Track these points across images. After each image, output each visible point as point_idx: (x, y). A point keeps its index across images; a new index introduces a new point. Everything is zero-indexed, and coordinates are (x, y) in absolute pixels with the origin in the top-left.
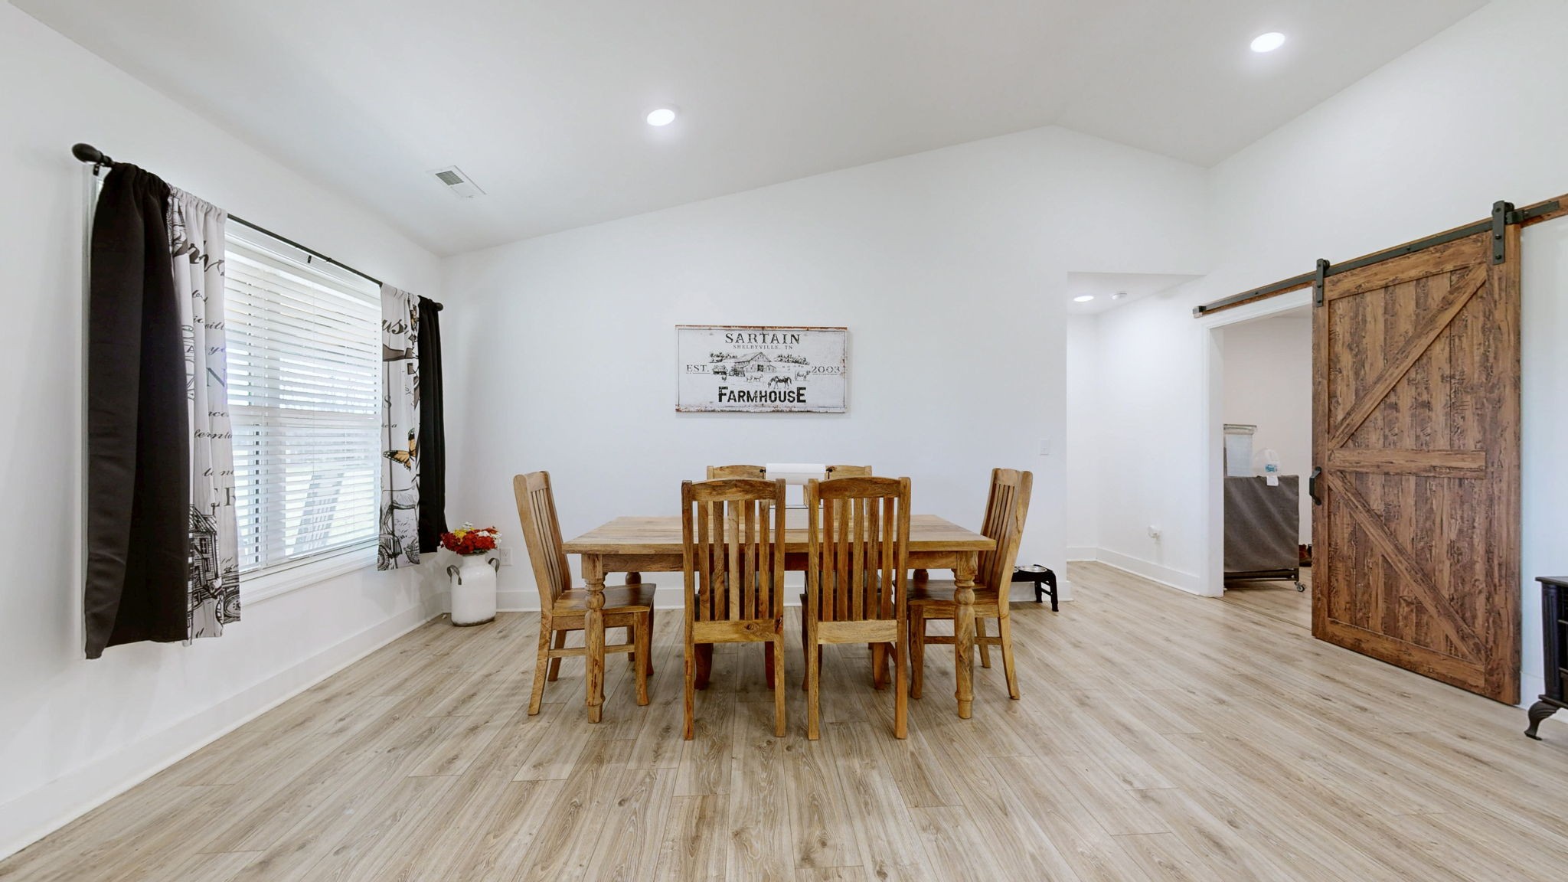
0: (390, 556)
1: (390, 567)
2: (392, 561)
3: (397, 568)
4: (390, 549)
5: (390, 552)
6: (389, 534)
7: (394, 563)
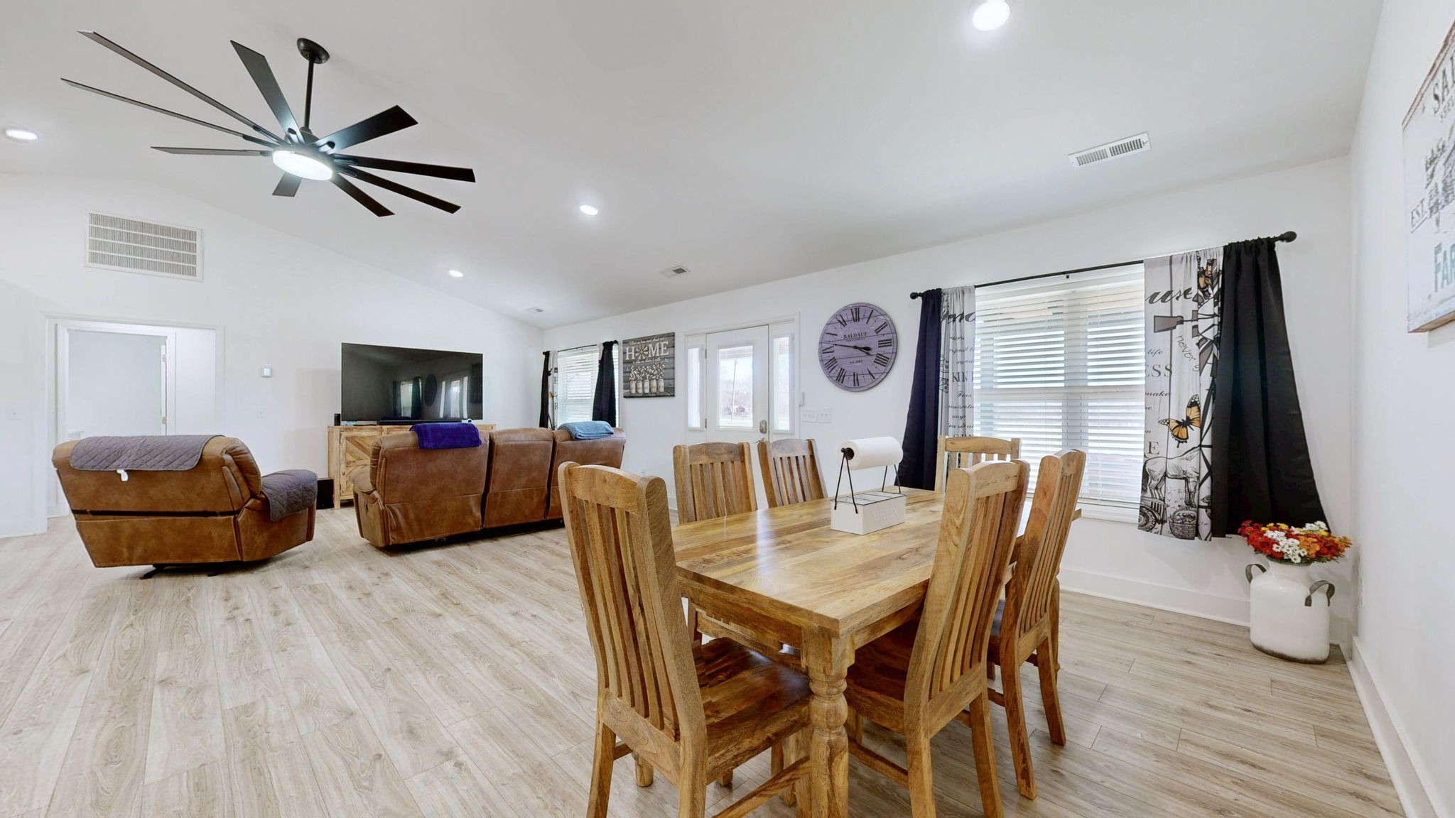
0: (1157, 521)
1: (1154, 531)
2: (1158, 526)
3: (1161, 534)
4: (1160, 514)
5: (1159, 517)
6: (1161, 499)
7: (1159, 529)
